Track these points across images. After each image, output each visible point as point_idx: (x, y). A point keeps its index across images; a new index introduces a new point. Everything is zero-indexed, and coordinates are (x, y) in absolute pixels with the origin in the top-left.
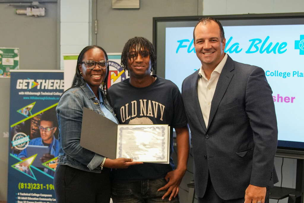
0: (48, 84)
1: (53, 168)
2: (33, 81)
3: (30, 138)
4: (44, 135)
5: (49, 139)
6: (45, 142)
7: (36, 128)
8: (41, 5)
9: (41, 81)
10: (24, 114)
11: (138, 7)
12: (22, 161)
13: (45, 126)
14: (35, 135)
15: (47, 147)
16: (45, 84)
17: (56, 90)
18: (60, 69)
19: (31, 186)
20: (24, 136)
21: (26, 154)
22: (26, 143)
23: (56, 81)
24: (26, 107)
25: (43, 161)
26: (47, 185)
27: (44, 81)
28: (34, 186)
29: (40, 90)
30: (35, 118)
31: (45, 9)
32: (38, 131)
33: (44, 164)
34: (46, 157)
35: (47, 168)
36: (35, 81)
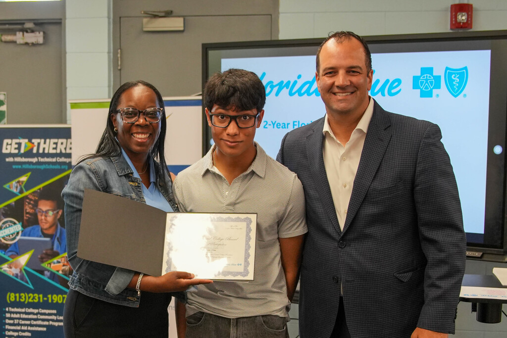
0: (48, 146)
1: (58, 271)
2: (26, 140)
3: (23, 226)
4: (44, 221)
5: (50, 227)
6: (46, 232)
7: (31, 211)
8: (38, 28)
9: (38, 140)
10: (14, 191)
11: (182, 29)
12: (11, 260)
13: (44, 208)
14: (31, 222)
15: (48, 239)
16: (45, 146)
17: (61, 155)
18: (65, 122)
19: (25, 297)
20: (15, 224)
21: (18, 249)
22: (18, 233)
23: (60, 141)
24: (17, 180)
25: (42, 260)
26: (50, 296)
27: (43, 141)
28: (29, 298)
29: (38, 155)
30: (31, 197)
31: (44, 33)
32: (35, 215)
33: (45, 265)
34: (46, 254)
35: (48, 271)
36: (30, 141)
